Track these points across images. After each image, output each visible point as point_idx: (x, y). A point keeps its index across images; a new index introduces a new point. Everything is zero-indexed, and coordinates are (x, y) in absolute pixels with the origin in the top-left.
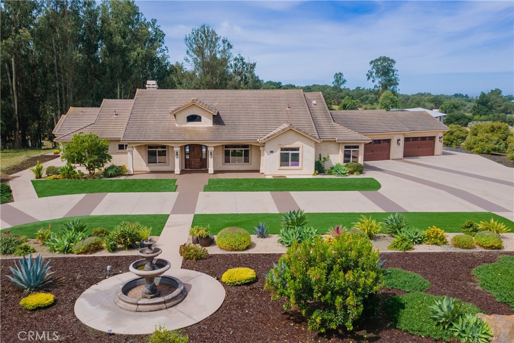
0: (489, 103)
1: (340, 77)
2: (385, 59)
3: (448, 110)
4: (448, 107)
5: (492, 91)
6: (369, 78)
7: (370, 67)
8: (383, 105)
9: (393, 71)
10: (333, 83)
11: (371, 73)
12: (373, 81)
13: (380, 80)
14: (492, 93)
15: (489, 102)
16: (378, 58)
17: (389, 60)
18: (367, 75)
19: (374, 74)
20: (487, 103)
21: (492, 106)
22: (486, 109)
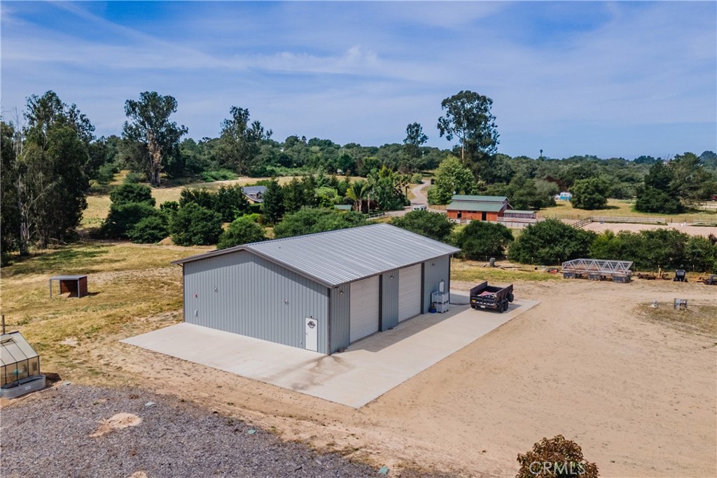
0: (670, 184)
1: (417, 131)
2: (470, 96)
3: (583, 197)
4: (582, 191)
5: (677, 156)
6: (442, 133)
7: (444, 112)
8: (441, 186)
9: (486, 119)
10: (405, 141)
11: (446, 123)
12: (449, 138)
13: (462, 136)
14: (678, 161)
15: (670, 180)
16: (456, 94)
17: (479, 98)
18: (439, 126)
19: (452, 125)
20: (667, 182)
21: (675, 189)
22: (664, 195)
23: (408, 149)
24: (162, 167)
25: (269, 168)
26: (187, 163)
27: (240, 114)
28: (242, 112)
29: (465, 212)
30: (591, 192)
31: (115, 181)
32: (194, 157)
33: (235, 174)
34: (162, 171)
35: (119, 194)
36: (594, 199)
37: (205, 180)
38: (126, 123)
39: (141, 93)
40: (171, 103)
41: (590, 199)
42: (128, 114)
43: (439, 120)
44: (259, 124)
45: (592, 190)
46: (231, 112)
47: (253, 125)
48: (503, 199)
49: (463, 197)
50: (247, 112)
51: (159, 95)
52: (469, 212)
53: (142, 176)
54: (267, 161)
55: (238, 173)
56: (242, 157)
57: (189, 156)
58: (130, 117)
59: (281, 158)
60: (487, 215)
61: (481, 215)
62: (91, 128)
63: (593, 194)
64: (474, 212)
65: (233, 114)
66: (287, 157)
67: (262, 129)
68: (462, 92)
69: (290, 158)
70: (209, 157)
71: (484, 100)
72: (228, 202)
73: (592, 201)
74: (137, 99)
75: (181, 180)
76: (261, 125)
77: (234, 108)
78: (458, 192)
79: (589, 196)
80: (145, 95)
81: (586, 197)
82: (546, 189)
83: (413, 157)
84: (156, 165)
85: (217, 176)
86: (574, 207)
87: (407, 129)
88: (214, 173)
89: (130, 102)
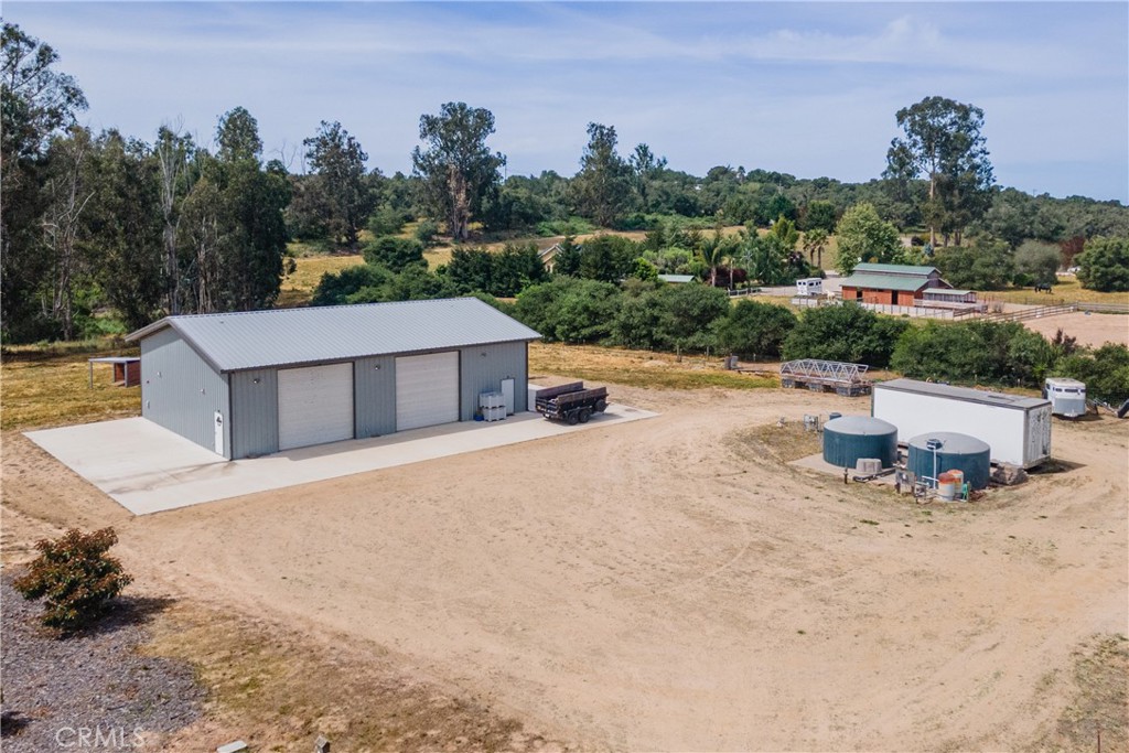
9: (971, 142)
13: (930, 169)
16: (918, 102)
17: (955, 108)
23: (887, 186)
24: (470, 214)
25: (648, 218)
26: (514, 208)
27: (602, 133)
28: (606, 131)
29: (868, 290)
30: (1107, 263)
31: (403, 233)
32: (529, 199)
33: (590, 226)
34: (472, 220)
35: (374, 252)
36: (1113, 273)
37: (540, 233)
38: (417, 150)
39: (443, 105)
40: (485, 120)
41: (1104, 274)
42: (423, 135)
43: (893, 143)
44: (646, 148)
45: (1109, 259)
46: (588, 131)
47: (637, 150)
48: (929, 270)
49: (873, 266)
50: (612, 132)
51: (468, 108)
52: (874, 290)
53: (443, 227)
54: (654, 206)
55: (596, 224)
56: (602, 199)
57: (518, 198)
58: (426, 140)
59: (678, 201)
60: (899, 296)
61: (890, 295)
62: (362, 156)
63: (1110, 266)
64: (881, 290)
65: (591, 134)
66: (686, 200)
67: (651, 157)
68: (928, 98)
69: (692, 201)
70: (556, 199)
71: (965, 111)
72: (514, 267)
73: (1110, 277)
74: (437, 113)
75: (503, 234)
76: (650, 150)
77: (593, 125)
78: (866, 258)
79: (1103, 269)
80: (450, 109)
81: (1097, 271)
82: (1037, 257)
83: (897, 200)
84: (460, 210)
85: (559, 229)
86: (1083, 288)
87: (888, 157)
88: (555, 224)
89: (427, 118)
